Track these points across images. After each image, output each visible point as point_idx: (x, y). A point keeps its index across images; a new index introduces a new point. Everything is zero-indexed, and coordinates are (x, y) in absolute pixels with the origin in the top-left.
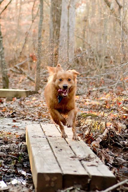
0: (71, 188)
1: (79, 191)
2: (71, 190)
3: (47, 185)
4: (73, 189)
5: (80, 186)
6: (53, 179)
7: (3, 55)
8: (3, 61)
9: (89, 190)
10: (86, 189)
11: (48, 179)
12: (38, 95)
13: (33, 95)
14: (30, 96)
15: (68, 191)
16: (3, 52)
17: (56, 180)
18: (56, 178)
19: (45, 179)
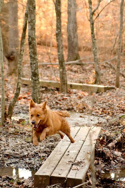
0: (54, 185)
1: (59, 187)
2: (53, 186)
3: (40, 183)
4: (55, 186)
5: (60, 184)
6: (43, 179)
7: (96, 54)
8: (96, 58)
9: (65, 187)
10: (64, 186)
11: (41, 179)
12: (114, 90)
13: (110, 90)
14: (108, 91)
15: (52, 187)
16: (96, 51)
17: (45, 180)
18: (45, 178)
19: (39, 179)
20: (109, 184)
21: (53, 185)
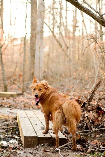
1: (47, 146)
3: (29, 143)
4: (44, 145)
5: (47, 143)
6: (32, 140)
7: (4, 74)
8: (4, 77)
10: (51, 145)
11: (30, 140)
12: (23, 95)
15: (41, 146)
16: (4, 72)
18: (34, 139)
19: (28, 140)
20: (84, 143)
21: (42, 145)
